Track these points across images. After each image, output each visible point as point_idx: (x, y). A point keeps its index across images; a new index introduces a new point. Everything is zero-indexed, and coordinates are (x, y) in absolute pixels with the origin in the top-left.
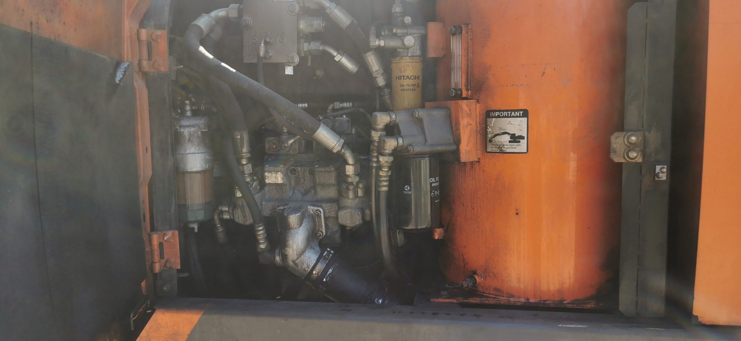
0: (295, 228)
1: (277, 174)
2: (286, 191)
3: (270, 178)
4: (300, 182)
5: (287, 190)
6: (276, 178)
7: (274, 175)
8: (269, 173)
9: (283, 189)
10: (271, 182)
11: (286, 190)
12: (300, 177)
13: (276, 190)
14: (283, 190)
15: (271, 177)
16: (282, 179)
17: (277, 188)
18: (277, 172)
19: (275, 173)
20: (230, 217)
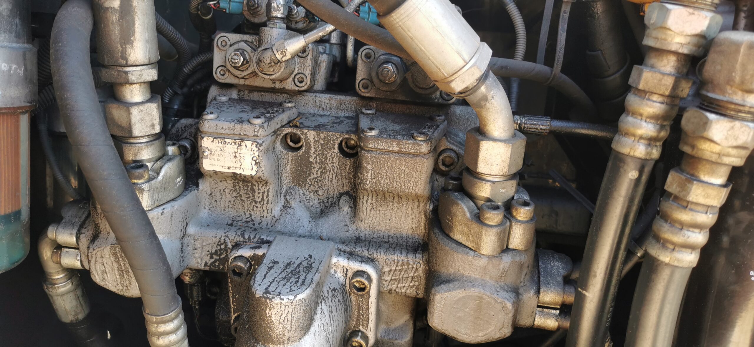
1: (240, 145)
2: (266, 200)
3: (216, 157)
4: (310, 175)
5: (268, 195)
6: (235, 157)
7: (231, 148)
8: (216, 141)
9: (256, 194)
11: (265, 197)
12: (311, 160)
13: (235, 194)
14: (254, 196)
15: (223, 153)
16: (256, 163)
17: (237, 187)
18: (242, 140)
19: (235, 143)
20: (82, 265)
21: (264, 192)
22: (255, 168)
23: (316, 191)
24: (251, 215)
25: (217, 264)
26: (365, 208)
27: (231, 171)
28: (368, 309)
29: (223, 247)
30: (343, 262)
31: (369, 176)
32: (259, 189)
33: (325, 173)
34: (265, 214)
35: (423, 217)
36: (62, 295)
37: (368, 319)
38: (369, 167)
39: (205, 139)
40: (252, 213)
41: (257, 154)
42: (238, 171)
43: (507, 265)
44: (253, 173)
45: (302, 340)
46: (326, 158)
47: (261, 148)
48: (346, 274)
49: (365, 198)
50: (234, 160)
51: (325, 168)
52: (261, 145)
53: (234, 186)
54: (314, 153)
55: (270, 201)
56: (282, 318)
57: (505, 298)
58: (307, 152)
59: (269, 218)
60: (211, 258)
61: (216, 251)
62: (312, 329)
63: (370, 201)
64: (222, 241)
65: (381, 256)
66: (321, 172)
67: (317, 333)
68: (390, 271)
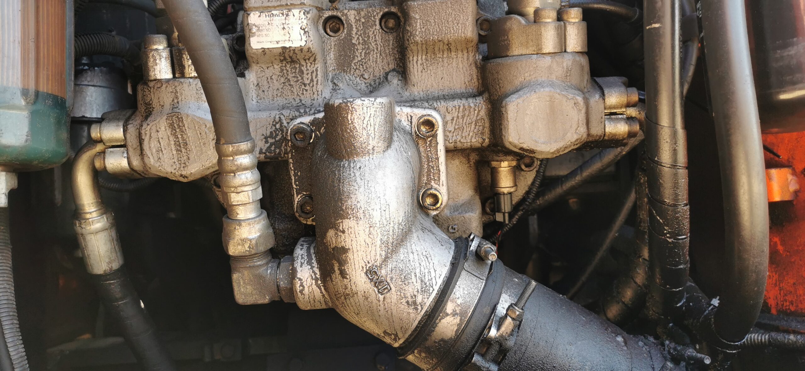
0: (373, 149)
1: (287, 15)
2: (315, 80)
3: (264, 33)
4: (354, 58)
5: (317, 75)
6: (284, 28)
7: (278, 20)
8: (263, 15)
9: (305, 75)
10: (267, 46)
11: (314, 77)
12: (354, 41)
13: (283, 80)
14: (302, 78)
15: (270, 27)
16: (305, 32)
17: (285, 71)
18: (290, 10)
19: (283, 14)
20: (129, 163)
21: (312, 72)
22: (304, 38)
23: (362, 75)
24: (301, 100)
25: (273, 148)
26: (416, 70)
27: (280, 45)
28: (437, 159)
29: (278, 126)
30: (407, 110)
31: (418, 26)
32: (307, 70)
33: (369, 53)
34: (315, 96)
35: (474, 68)
36: (97, 232)
37: (439, 171)
38: (417, 16)
39: (252, 15)
40: (302, 97)
41: (305, 23)
42: (287, 45)
43: (570, 63)
44: (303, 44)
45: (386, 153)
46: (369, 36)
47: (309, 16)
48: (411, 123)
49: (415, 58)
50: (282, 32)
51: (368, 48)
52: (308, 13)
53: (282, 70)
54: (356, 34)
55: (319, 81)
56: (365, 122)
57: (575, 94)
58: (349, 34)
59: (320, 100)
60: (267, 142)
61: (271, 132)
62: (393, 146)
63: (420, 62)
64: (277, 120)
65: (442, 105)
66: (365, 53)
67: (398, 150)
68: (453, 119)
